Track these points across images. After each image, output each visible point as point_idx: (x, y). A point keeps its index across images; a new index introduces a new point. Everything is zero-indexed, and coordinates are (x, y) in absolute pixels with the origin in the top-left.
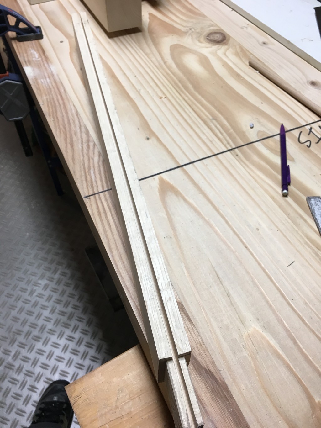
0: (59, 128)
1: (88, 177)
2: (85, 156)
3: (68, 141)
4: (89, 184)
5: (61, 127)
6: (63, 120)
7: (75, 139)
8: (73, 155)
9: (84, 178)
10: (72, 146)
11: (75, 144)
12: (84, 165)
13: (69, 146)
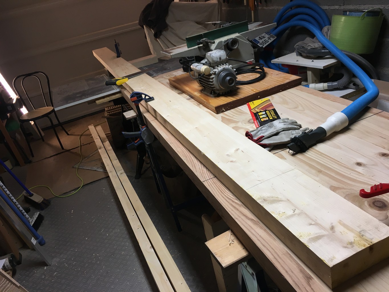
0: (189, 163)
1: (203, 176)
2: (201, 170)
3: (193, 166)
4: (204, 178)
5: (190, 162)
6: (190, 160)
7: (196, 165)
8: (196, 170)
9: (201, 176)
10: (195, 168)
11: (196, 167)
12: (201, 173)
13: (194, 168)
